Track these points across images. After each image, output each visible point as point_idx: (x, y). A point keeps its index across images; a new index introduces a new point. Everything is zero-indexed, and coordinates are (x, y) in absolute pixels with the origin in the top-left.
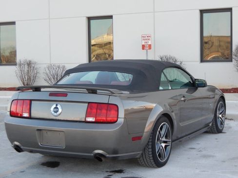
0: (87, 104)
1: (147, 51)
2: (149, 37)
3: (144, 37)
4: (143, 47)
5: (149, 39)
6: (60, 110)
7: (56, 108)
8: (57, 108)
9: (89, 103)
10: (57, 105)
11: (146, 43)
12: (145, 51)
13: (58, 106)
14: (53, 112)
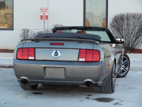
0: (79, 50)
1: (44, 20)
2: (46, 9)
3: (42, 9)
4: (42, 17)
5: (46, 12)
6: (59, 54)
7: (56, 53)
8: (57, 53)
9: (80, 49)
11: (44, 14)
12: (43, 20)
13: (58, 52)
14: (54, 56)
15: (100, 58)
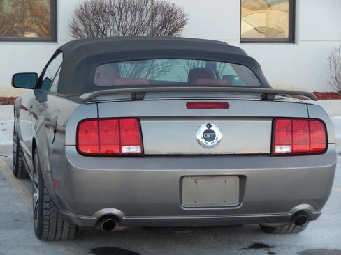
6: (219, 135)
7: (209, 131)
8: (213, 132)
9: (274, 119)
10: (209, 126)
14: (203, 141)
15: (327, 143)
